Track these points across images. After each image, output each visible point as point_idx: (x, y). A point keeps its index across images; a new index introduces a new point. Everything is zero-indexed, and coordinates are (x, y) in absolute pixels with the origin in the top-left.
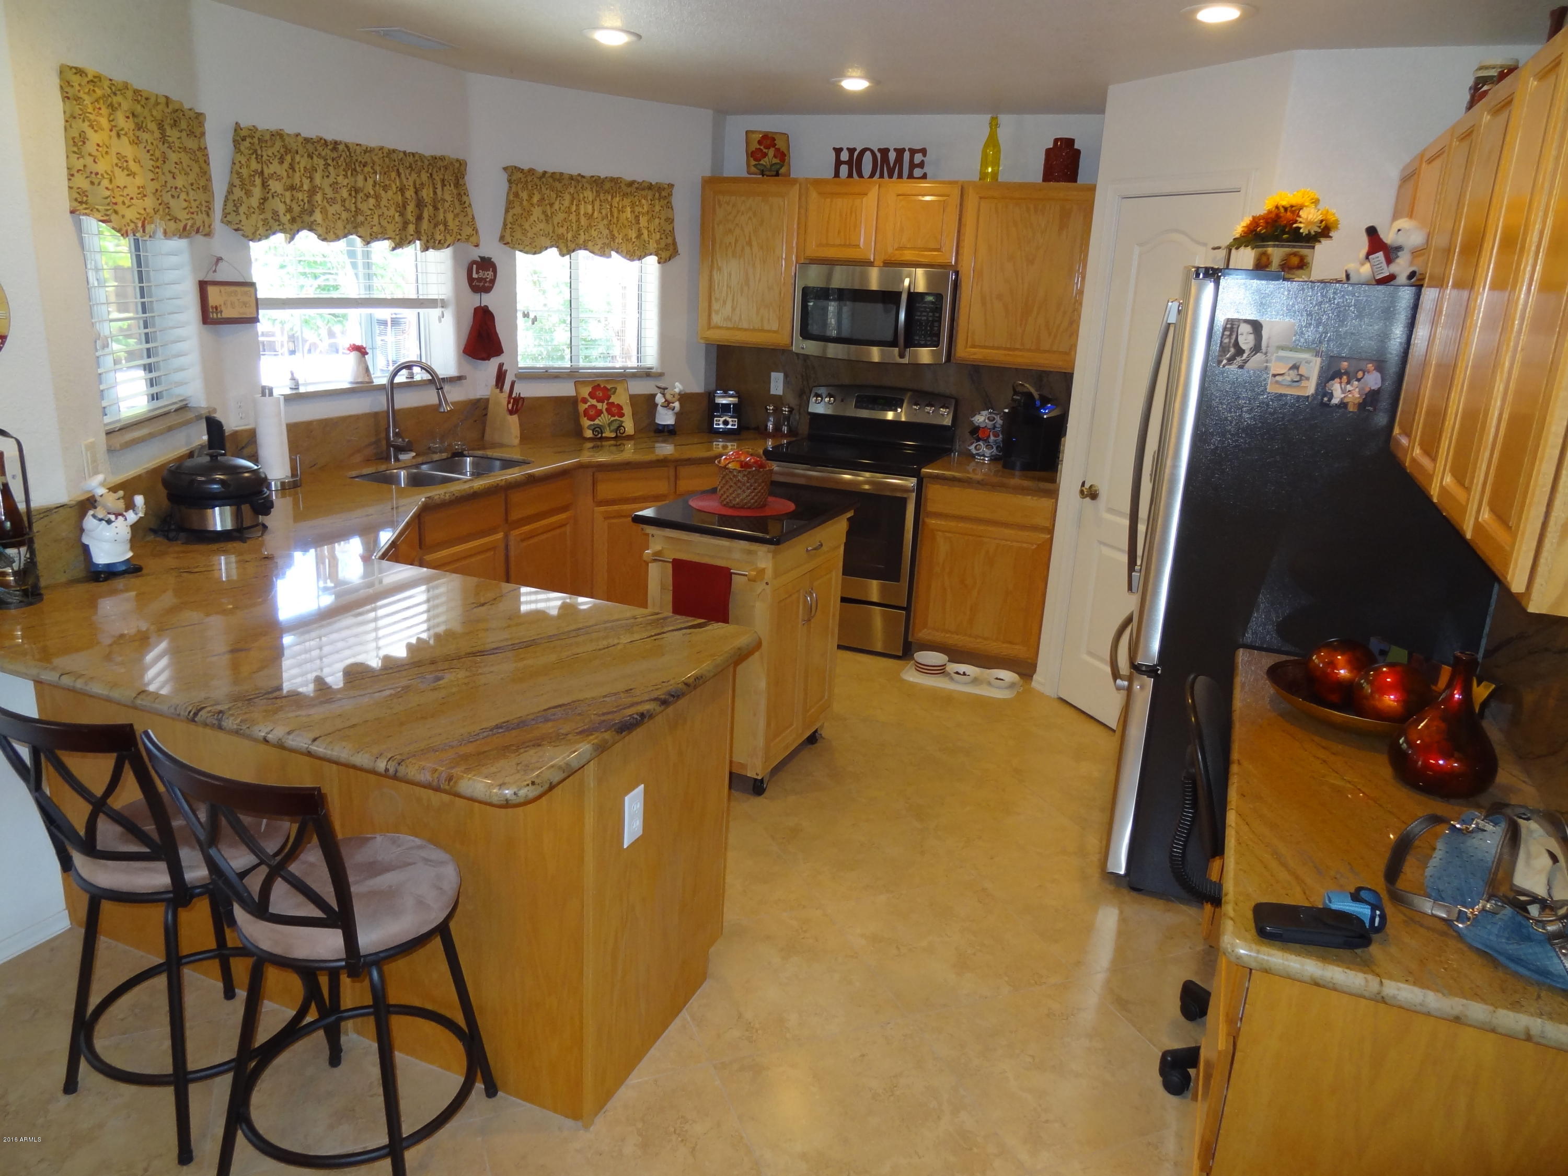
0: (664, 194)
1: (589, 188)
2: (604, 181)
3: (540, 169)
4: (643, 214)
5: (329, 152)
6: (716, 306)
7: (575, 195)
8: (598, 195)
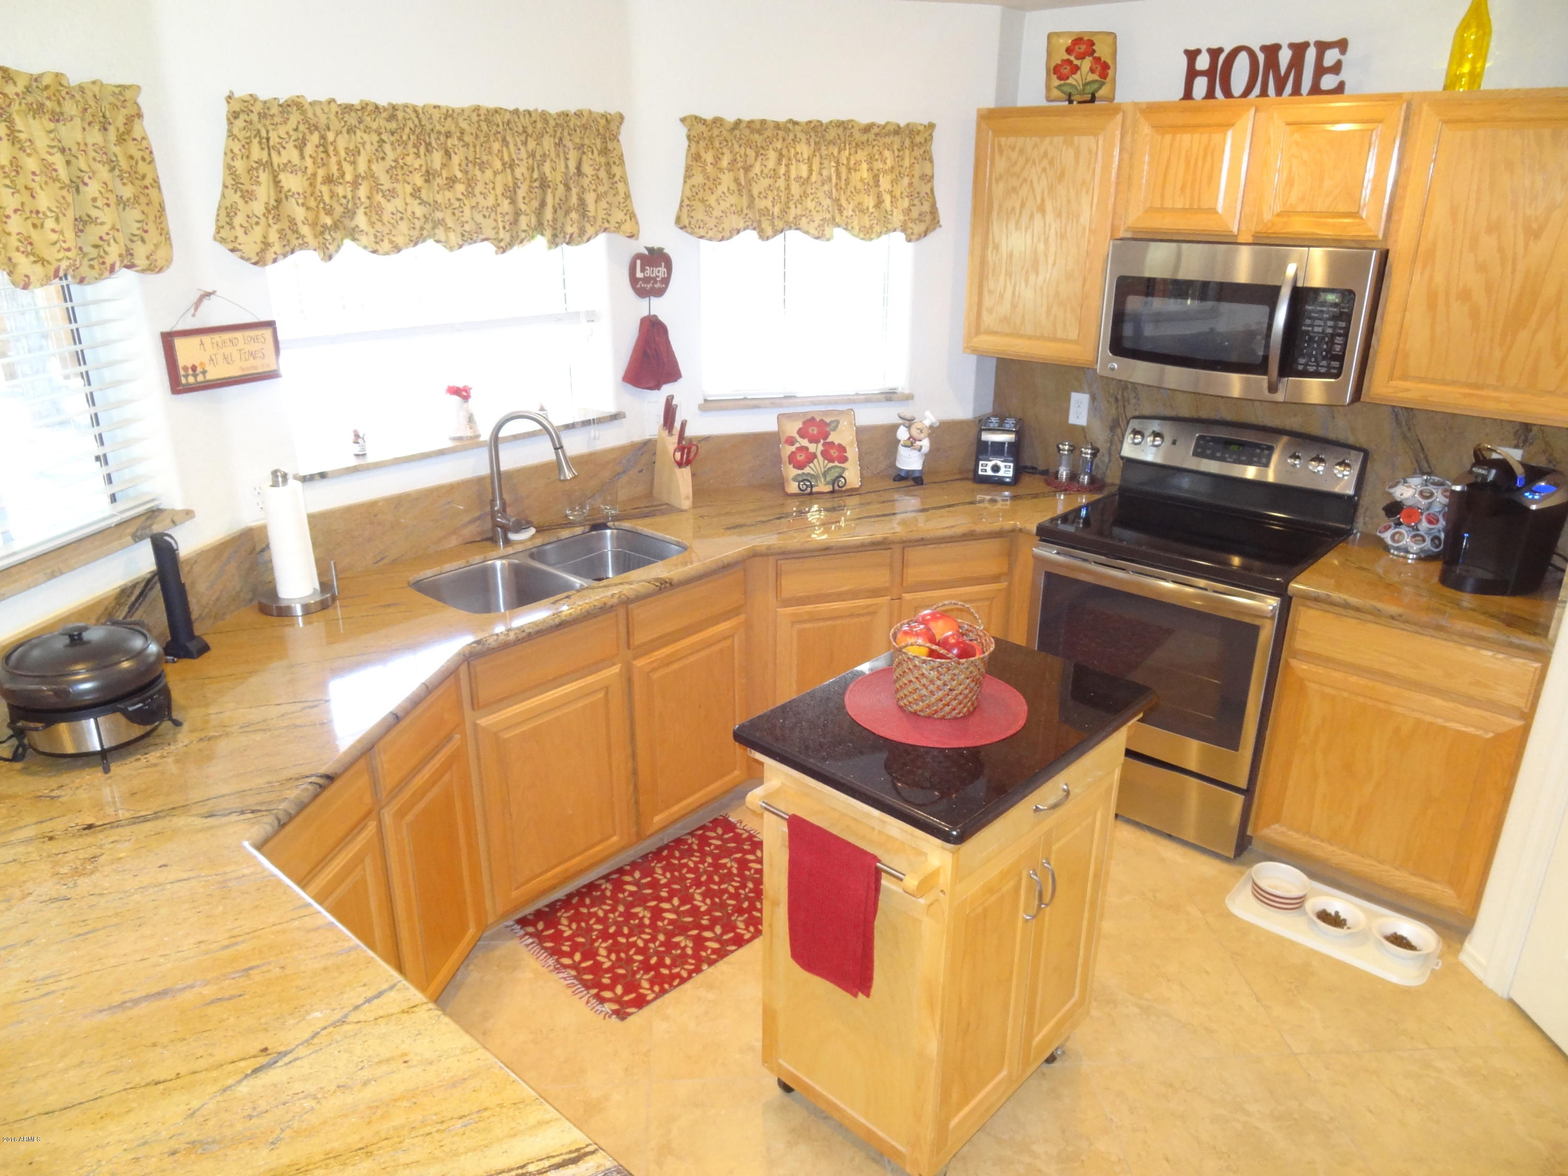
0: (918, 139)
1: (804, 140)
2: (827, 127)
3: (730, 117)
4: (885, 172)
5: (383, 123)
6: (988, 302)
7: (784, 152)
8: (817, 149)
